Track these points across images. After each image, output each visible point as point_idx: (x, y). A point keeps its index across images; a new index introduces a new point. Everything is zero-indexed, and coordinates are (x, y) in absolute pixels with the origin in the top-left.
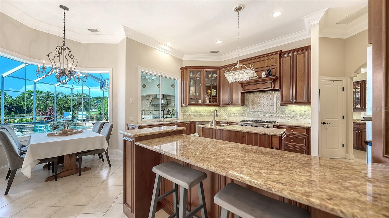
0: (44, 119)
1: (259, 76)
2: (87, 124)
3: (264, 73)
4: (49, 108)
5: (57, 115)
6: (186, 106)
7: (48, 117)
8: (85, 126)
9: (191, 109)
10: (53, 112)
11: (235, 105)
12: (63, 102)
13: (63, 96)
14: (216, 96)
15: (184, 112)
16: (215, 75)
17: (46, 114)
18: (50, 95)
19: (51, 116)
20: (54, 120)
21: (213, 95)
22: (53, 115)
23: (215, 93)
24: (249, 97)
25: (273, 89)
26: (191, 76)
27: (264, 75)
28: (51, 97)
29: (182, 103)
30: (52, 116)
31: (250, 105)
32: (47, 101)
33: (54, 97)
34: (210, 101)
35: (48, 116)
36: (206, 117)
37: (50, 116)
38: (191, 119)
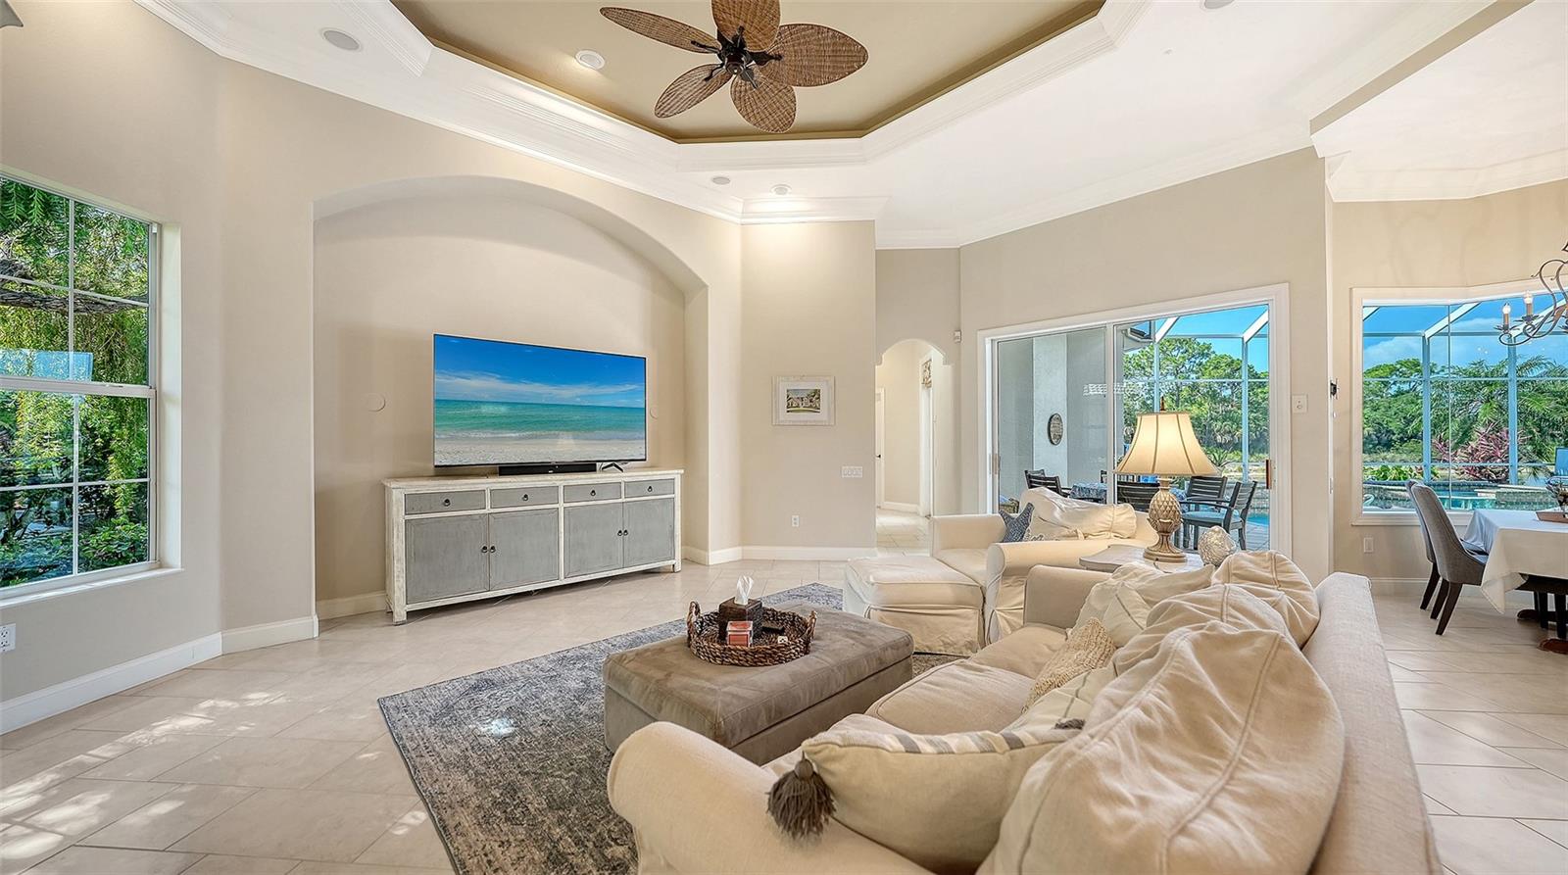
0: (1463, 473)
4: (1483, 430)
5: (1519, 460)
7: (1481, 468)
10: (1500, 449)
12: (1553, 404)
13: (1546, 374)
17: (1471, 454)
18: (1486, 377)
19: (1494, 464)
20: (1506, 480)
22: (1503, 461)
28: (1487, 384)
30: (1497, 464)
32: (1472, 401)
33: (1505, 384)
35: (1478, 465)
37: (1488, 464)
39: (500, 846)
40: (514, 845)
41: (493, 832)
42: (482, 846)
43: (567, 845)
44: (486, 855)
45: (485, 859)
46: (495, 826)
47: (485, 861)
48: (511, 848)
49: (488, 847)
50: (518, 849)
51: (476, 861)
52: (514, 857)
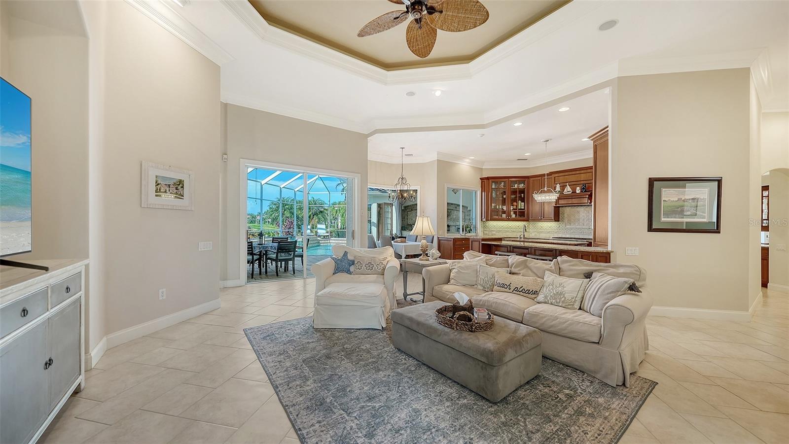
1: (574, 192)
2: (331, 241)
3: (578, 188)
6: (487, 220)
8: (329, 244)
9: (492, 224)
11: (549, 220)
14: (524, 209)
15: (484, 227)
16: (522, 185)
21: (520, 208)
23: (523, 205)
24: (565, 211)
25: (589, 204)
26: (493, 187)
27: (578, 190)
29: (482, 217)
31: (566, 220)
34: (516, 215)
36: (510, 234)
38: (492, 235)
39: (588, 434)
40: (583, 429)
41: (582, 440)
42: (593, 441)
43: (570, 410)
44: (597, 438)
45: (599, 437)
46: (577, 440)
47: (600, 437)
48: (586, 429)
49: (592, 438)
50: (584, 427)
51: (602, 440)
52: (589, 427)
